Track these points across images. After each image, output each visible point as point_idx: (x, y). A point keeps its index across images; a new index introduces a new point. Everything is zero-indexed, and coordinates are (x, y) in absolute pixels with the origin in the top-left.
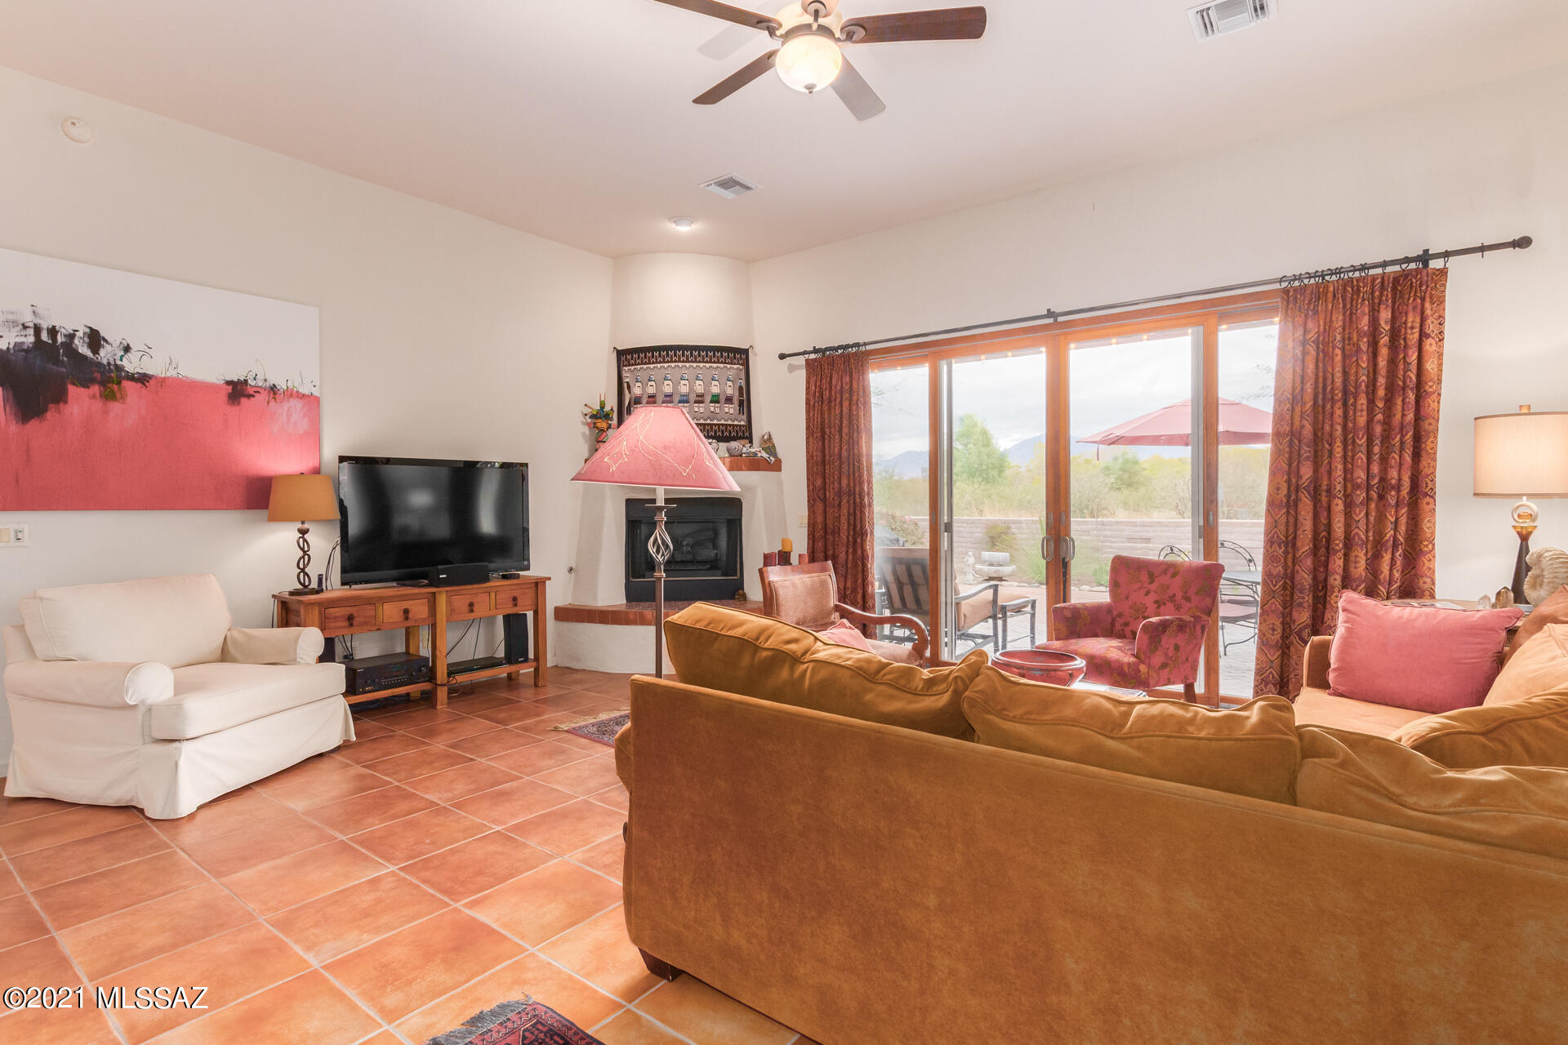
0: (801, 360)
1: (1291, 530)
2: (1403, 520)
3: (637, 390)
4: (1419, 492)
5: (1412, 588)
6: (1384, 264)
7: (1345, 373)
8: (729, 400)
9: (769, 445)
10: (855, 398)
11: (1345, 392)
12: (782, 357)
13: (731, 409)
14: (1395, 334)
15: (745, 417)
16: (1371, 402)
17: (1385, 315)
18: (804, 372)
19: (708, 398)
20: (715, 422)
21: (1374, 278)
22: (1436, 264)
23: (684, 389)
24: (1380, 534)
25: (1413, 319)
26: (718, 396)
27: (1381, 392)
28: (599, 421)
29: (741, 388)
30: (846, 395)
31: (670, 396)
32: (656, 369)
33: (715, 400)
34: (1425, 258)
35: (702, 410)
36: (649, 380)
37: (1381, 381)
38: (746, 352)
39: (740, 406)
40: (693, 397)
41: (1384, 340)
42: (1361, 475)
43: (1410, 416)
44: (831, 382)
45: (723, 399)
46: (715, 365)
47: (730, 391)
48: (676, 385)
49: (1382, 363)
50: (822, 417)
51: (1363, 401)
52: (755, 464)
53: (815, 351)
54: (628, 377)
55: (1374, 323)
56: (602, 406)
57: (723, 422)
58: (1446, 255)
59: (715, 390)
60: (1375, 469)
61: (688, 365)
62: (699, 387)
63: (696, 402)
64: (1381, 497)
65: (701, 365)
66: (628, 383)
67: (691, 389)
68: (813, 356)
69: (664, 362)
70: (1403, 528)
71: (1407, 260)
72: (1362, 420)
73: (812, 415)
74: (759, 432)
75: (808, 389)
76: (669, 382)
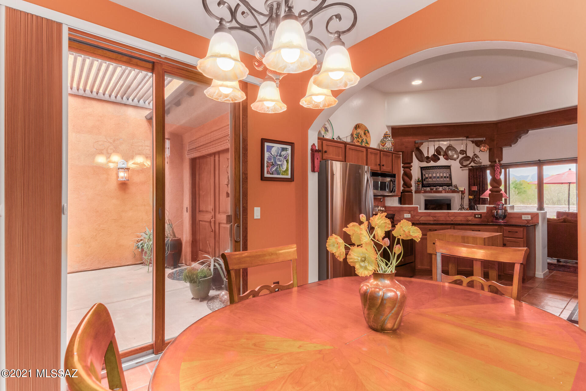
0: (467, 168)
3: (427, 176)
8: (448, 177)
9: (456, 187)
10: (484, 177)
13: (448, 179)
15: (451, 181)
18: (467, 171)
19: (443, 177)
20: (445, 182)
23: (438, 175)
28: (419, 183)
29: (450, 175)
30: (481, 177)
32: (431, 171)
33: (445, 177)
35: (442, 180)
38: (450, 166)
40: (440, 177)
44: (476, 174)
45: (446, 177)
46: (445, 170)
47: (448, 175)
48: (436, 174)
50: (474, 181)
52: (454, 192)
54: (424, 173)
56: (418, 179)
57: (447, 182)
59: (445, 175)
62: (441, 175)
65: (442, 170)
68: (471, 168)
69: (433, 169)
73: (471, 181)
74: (454, 183)
75: (469, 175)
76: (431, 174)
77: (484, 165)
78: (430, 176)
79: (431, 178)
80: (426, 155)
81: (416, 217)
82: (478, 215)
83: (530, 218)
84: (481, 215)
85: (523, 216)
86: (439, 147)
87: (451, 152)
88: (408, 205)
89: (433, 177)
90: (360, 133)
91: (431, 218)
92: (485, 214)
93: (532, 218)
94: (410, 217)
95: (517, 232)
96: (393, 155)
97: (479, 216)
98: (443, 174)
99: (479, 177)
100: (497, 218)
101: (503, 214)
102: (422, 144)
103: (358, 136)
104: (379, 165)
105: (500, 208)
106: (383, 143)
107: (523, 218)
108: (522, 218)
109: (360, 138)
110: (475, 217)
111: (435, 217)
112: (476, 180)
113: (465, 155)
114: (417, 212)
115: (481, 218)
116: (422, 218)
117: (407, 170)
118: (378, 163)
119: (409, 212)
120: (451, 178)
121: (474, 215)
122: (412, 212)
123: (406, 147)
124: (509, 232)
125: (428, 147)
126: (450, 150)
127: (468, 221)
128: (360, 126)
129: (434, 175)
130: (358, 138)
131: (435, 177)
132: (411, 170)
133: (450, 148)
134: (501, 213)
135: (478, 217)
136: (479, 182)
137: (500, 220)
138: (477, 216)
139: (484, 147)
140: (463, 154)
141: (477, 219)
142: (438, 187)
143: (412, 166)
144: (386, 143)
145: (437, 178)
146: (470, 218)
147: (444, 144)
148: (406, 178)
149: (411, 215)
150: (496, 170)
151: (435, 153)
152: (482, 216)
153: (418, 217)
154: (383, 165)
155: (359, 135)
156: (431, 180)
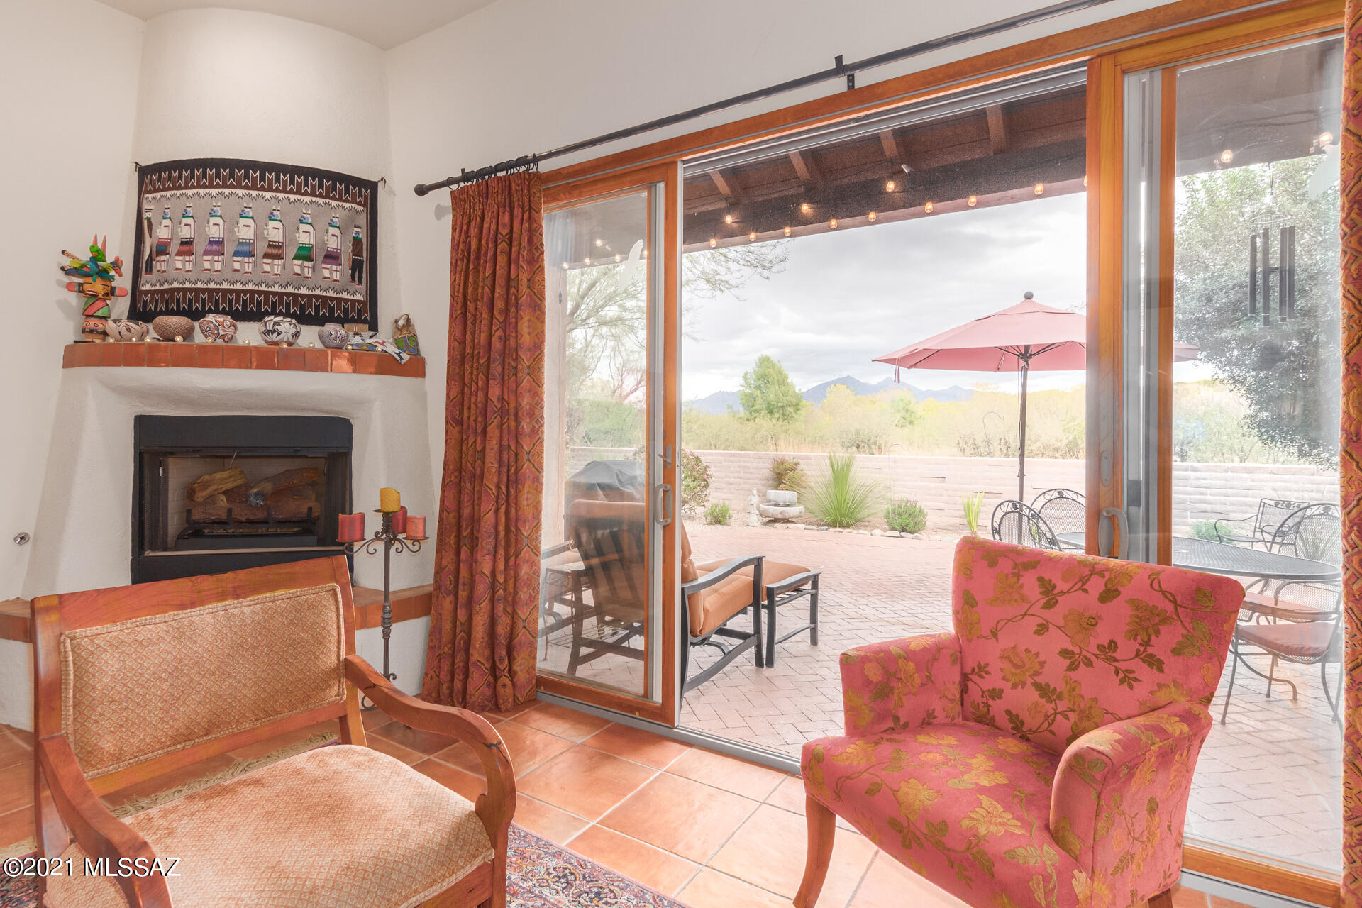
3: (163, 233)
8: (332, 257)
12: (421, 191)
13: (336, 273)
15: (363, 288)
18: (449, 213)
19: (291, 251)
20: (303, 291)
23: (245, 232)
26: (310, 249)
28: (90, 280)
29: (357, 242)
31: (220, 243)
32: (197, 198)
33: (305, 254)
35: (277, 270)
36: (184, 216)
38: (372, 187)
39: (353, 269)
40: (261, 248)
44: (481, 225)
45: (319, 255)
46: (307, 199)
47: (333, 244)
48: (230, 225)
53: (466, 177)
56: (98, 255)
57: (317, 292)
61: (254, 193)
62: (274, 232)
63: (266, 256)
65: (281, 196)
66: (149, 220)
67: (259, 235)
68: (461, 185)
69: (211, 186)
76: (219, 220)
77: (523, 161)
78: (186, 233)
129: (215, 230)
131: (216, 246)
145: (237, 254)
156: (188, 266)
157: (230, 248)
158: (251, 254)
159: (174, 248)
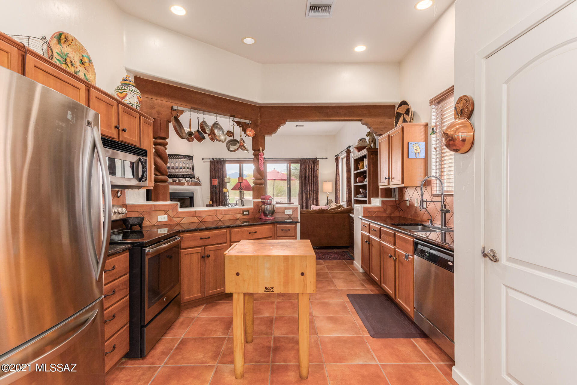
0: (209, 160)
1: (302, 197)
2: (316, 196)
4: (318, 192)
5: (317, 205)
6: (312, 158)
7: (308, 174)
8: (190, 168)
9: (198, 179)
11: (308, 176)
12: (203, 159)
13: (191, 171)
14: (314, 169)
15: (193, 173)
16: (312, 178)
17: (313, 166)
18: (209, 163)
19: (186, 168)
20: (188, 174)
21: (311, 160)
22: (318, 159)
23: (181, 165)
24: (313, 198)
25: (316, 167)
27: (313, 177)
29: (192, 166)
30: (221, 170)
32: (174, 160)
33: (188, 168)
34: (317, 158)
35: (185, 171)
37: (313, 175)
38: (192, 157)
39: (192, 170)
40: (183, 168)
41: (313, 170)
42: (311, 189)
43: (316, 181)
44: (217, 167)
46: (187, 160)
47: (190, 166)
49: (313, 173)
50: (215, 174)
51: (311, 178)
52: (196, 184)
55: (312, 167)
57: (189, 174)
58: (319, 158)
59: (188, 166)
60: (312, 188)
61: (181, 159)
62: (184, 165)
63: (184, 169)
64: (313, 192)
65: (184, 160)
68: (212, 160)
69: (175, 158)
70: (316, 197)
71: (315, 158)
72: (311, 181)
73: (212, 173)
74: (196, 176)
75: (210, 167)
76: (173, 164)
77: (224, 159)
78: (173, 165)
79: (173, 167)
80: (187, 130)
81: (175, 219)
82: (246, 211)
83: (291, 213)
84: (248, 211)
85: (286, 211)
86: (204, 121)
87: (217, 131)
88: (163, 201)
89: (175, 167)
90: (70, 55)
91: (195, 220)
92: (252, 210)
93: (293, 212)
94: (166, 219)
95: (289, 230)
96: (142, 117)
97: (247, 213)
98: (186, 165)
99: (220, 170)
100: (265, 215)
101: (272, 210)
102: (182, 112)
103: (66, 60)
104: (116, 127)
105: (269, 203)
106: (121, 93)
107: (286, 213)
108: (284, 212)
109: (70, 65)
110: (244, 215)
111: (200, 217)
112: (217, 172)
113: (232, 138)
114: (177, 212)
115: (248, 215)
116: (185, 220)
117: (161, 148)
118: (114, 123)
119: (166, 212)
120: (193, 169)
121: (242, 211)
122: (170, 213)
123: (159, 113)
124: (282, 230)
125: (190, 119)
126: (217, 128)
127: (236, 219)
128: (70, 40)
129: (177, 165)
130: (66, 64)
131: (177, 167)
132: (166, 149)
133: (216, 125)
134: (270, 209)
135: (246, 215)
136: (219, 175)
137: (269, 217)
138: (245, 213)
139: (250, 131)
140: (230, 136)
141: (245, 217)
142: (181, 178)
143: (167, 144)
144: (127, 94)
145: (180, 169)
146: (238, 216)
147: (210, 119)
148: (159, 160)
149: (168, 216)
150: (260, 159)
151: (200, 130)
152: (250, 212)
153: (177, 220)
154: (124, 130)
155: (68, 60)
156: (173, 170)
157: (179, 168)
158: (182, 169)
159: (171, 167)
